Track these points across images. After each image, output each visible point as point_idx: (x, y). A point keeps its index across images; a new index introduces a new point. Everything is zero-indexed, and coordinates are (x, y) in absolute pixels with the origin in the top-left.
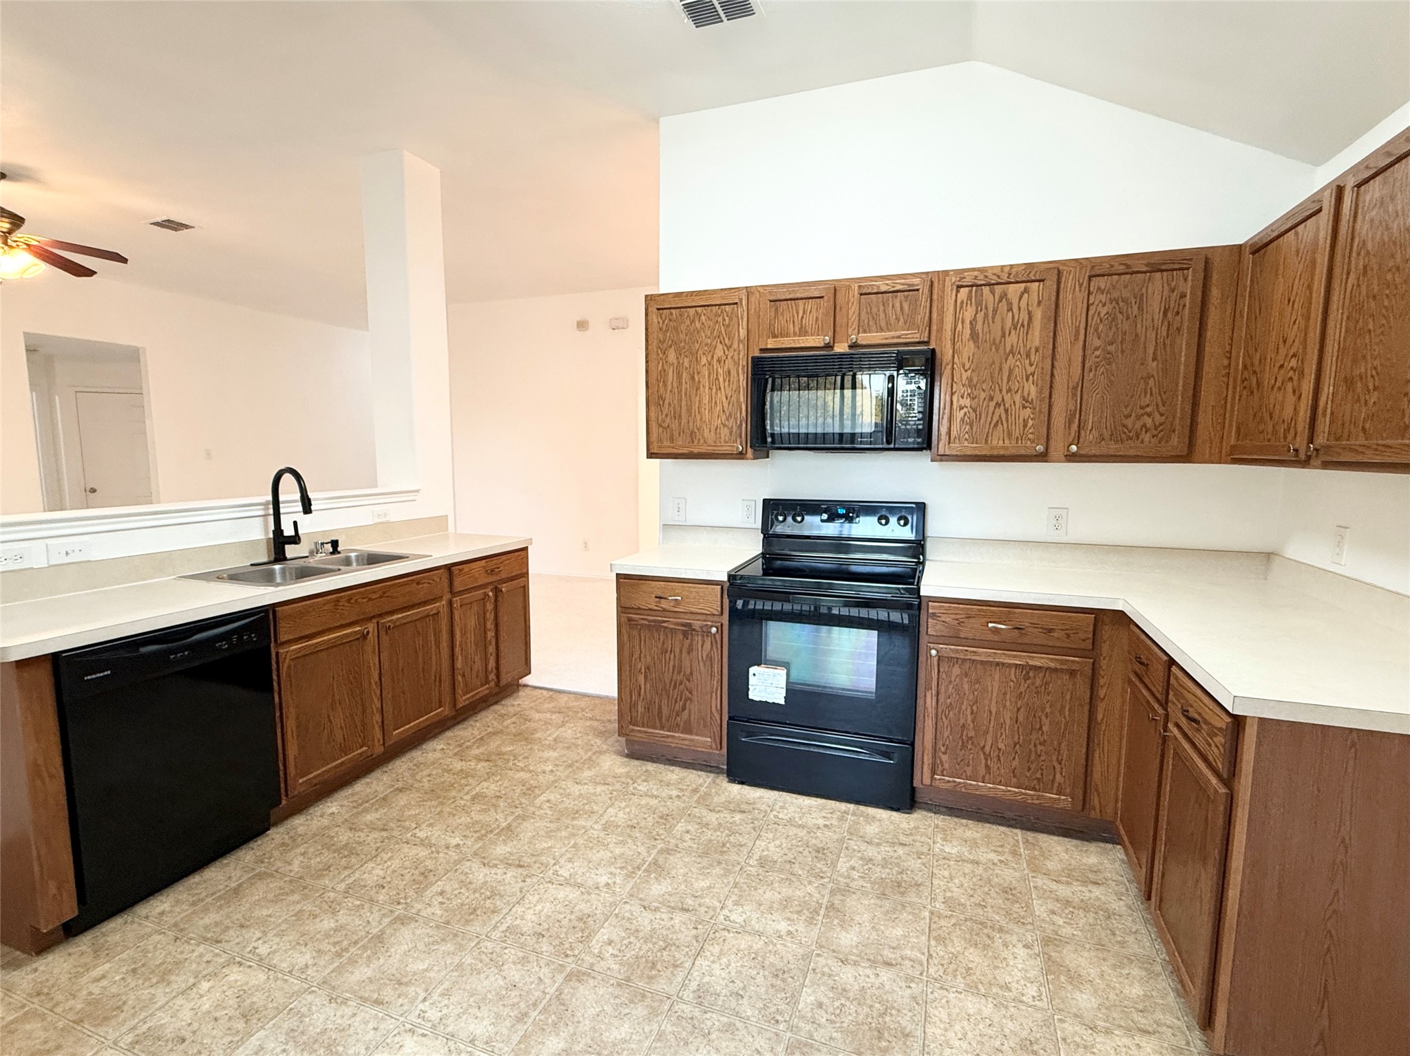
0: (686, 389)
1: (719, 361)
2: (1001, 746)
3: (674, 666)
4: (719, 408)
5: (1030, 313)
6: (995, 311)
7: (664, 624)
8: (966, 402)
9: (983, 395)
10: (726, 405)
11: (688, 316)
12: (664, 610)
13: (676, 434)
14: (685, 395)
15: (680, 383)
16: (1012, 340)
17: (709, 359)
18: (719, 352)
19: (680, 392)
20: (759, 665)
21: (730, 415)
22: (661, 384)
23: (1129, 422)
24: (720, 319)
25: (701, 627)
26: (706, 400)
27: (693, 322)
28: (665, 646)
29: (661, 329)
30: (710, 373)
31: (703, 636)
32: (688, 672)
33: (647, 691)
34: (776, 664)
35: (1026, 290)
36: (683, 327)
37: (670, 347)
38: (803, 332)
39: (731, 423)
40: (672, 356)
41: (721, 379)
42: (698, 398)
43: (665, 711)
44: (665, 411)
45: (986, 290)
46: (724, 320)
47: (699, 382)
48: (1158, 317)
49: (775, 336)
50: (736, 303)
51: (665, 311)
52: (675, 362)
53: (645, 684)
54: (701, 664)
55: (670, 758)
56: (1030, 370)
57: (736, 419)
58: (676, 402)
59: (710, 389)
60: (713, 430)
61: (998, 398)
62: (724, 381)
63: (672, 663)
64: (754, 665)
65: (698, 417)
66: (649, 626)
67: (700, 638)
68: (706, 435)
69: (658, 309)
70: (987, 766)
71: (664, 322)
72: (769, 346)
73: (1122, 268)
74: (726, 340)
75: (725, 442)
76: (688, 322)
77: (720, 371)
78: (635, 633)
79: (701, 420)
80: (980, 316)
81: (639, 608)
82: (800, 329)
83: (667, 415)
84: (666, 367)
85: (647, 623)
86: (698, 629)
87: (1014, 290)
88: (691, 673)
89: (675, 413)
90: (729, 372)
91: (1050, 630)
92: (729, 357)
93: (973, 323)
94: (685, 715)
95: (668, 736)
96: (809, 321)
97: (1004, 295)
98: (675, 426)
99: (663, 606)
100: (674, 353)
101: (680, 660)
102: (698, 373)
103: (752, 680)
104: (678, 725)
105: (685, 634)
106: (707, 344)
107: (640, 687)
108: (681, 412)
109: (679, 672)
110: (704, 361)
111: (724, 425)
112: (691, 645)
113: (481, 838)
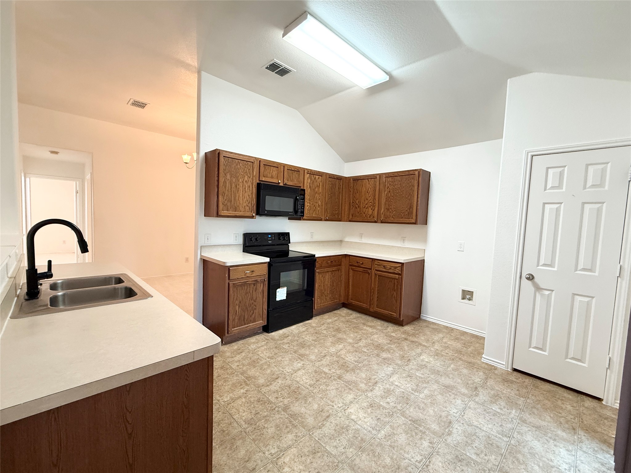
0: (234, 191)
1: (246, 182)
2: (328, 292)
3: (250, 298)
4: (246, 199)
5: (319, 184)
6: (314, 181)
7: (247, 283)
8: (308, 204)
9: (312, 203)
10: (248, 198)
11: (235, 162)
12: (248, 277)
13: (229, 208)
14: (233, 192)
15: (231, 188)
16: (316, 189)
17: (243, 180)
18: (246, 178)
19: (231, 191)
20: (279, 288)
21: (249, 202)
22: (224, 187)
23: (334, 212)
24: (247, 166)
25: (260, 280)
26: (241, 196)
27: (237, 165)
28: (247, 291)
29: (224, 165)
30: (242, 186)
31: (260, 284)
32: (255, 299)
33: (240, 312)
34: (283, 286)
35: (319, 178)
36: (233, 166)
37: (228, 172)
38: (272, 177)
39: (250, 205)
40: (228, 177)
41: (246, 188)
42: (238, 195)
43: (246, 317)
44: (225, 198)
45: (312, 175)
46: (248, 167)
47: (239, 188)
48: (338, 189)
49: (264, 177)
50: (253, 162)
51: (226, 158)
52: (230, 179)
53: (239, 309)
54: (260, 294)
55: (241, 337)
56: (320, 198)
57: (252, 204)
58: (230, 195)
59: (243, 191)
60: (243, 207)
61: (314, 205)
62: (248, 189)
63: (249, 297)
64: (277, 289)
65: (238, 202)
66: (242, 284)
67: (259, 284)
68: (241, 209)
69: (224, 156)
70: (326, 299)
71: (225, 162)
72: (263, 180)
73: (333, 177)
74: (249, 174)
75: (248, 212)
76: (235, 165)
77: (246, 185)
78: (235, 289)
79: (239, 202)
80: (311, 182)
81: (238, 278)
82: (272, 176)
83: (226, 200)
84: (226, 180)
85: (241, 283)
86: (259, 281)
87: (317, 177)
88: (256, 299)
89: (229, 199)
90: (249, 186)
91: (336, 261)
92: (250, 181)
93: (310, 183)
94: (253, 316)
95: (248, 326)
96: (274, 174)
97: (315, 178)
98: (229, 204)
99: (247, 275)
100: (229, 175)
101: (252, 295)
102: (238, 185)
103: (277, 294)
104: (251, 321)
105: (254, 285)
106: (242, 175)
107: (237, 311)
108: (231, 199)
109: (252, 300)
110: (241, 181)
111: (247, 206)
112: (256, 288)
113: (247, 385)
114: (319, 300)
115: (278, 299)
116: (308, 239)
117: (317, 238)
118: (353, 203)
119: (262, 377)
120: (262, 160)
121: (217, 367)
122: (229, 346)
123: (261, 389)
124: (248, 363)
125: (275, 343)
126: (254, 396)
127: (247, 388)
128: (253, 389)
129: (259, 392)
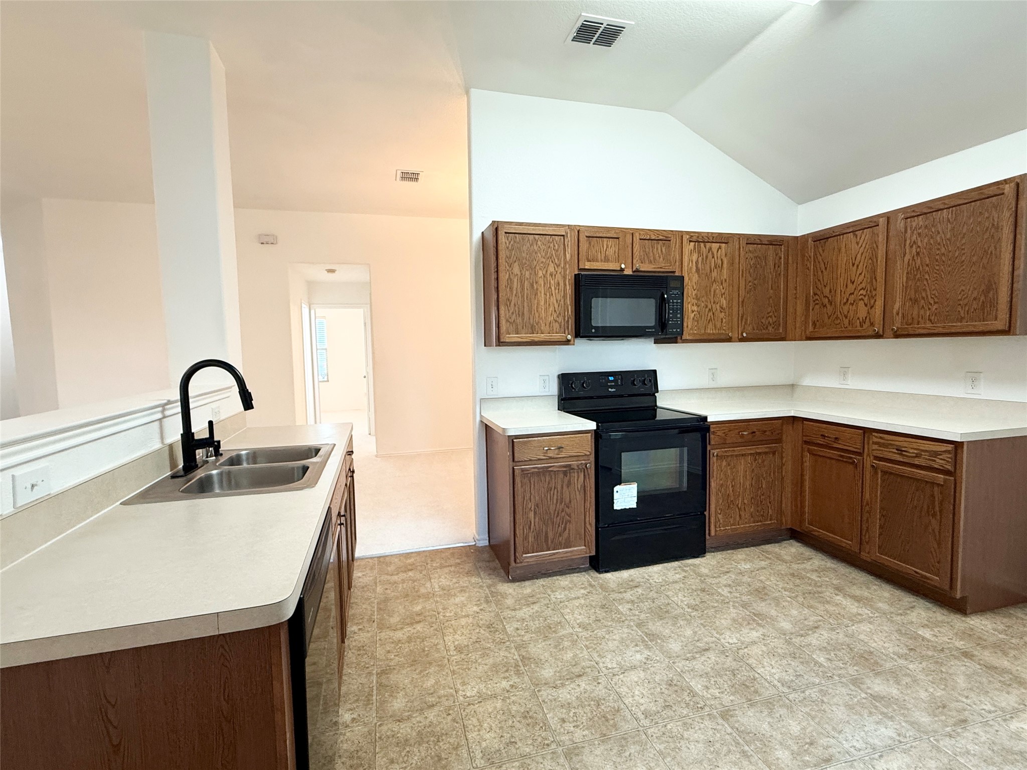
0: (527, 294)
1: (551, 275)
2: (746, 501)
3: (557, 500)
4: (552, 308)
5: (722, 260)
6: (707, 257)
7: (550, 469)
8: (695, 308)
9: (703, 304)
10: (556, 306)
11: (529, 240)
12: (551, 458)
13: (520, 327)
14: (527, 297)
15: (523, 289)
16: (714, 274)
17: (544, 272)
18: (551, 269)
19: (523, 296)
20: (620, 484)
21: (560, 314)
22: (508, 289)
23: (763, 321)
24: (552, 245)
25: (578, 466)
26: (542, 303)
27: (531, 245)
28: (550, 486)
29: (508, 248)
30: (545, 283)
31: (578, 472)
32: (568, 500)
33: (536, 524)
34: (629, 481)
35: (720, 248)
36: (525, 248)
37: (515, 261)
38: (606, 260)
39: (560, 319)
40: (516, 269)
41: (553, 288)
42: (536, 301)
43: (550, 535)
44: (512, 309)
45: (702, 245)
46: (555, 246)
47: (537, 289)
48: (772, 267)
49: (589, 261)
50: (563, 236)
51: (511, 235)
52: (519, 273)
53: (535, 518)
54: (577, 493)
55: (543, 572)
56: (723, 291)
57: (564, 317)
58: (519, 303)
59: (545, 294)
60: (548, 325)
61: (710, 307)
62: (555, 289)
63: (555, 497)
64: (614, 487)
65: (537, 315)
66: (539, 472)
67: (576, 474)
68: (542, 328)
69: (506, 233)
71: (510, 242)
72: (586, 267)
73: (758, 241)
74: (556, 260)
75: (556, 333)
76: (528, 245)
77: (552, 282)
78: (526, 480)
79: (539, 317)
80: (700, 259)
81: (530, 460)
82: (605, 257)
83: (513, 313)
84: (511, 277)
85: (536, 470)
86: (576, 468)
87: (715, 246)
88: (570, 502)
89: (519, 311)
90: (558, 283)
91: (765, 431)
92: (558, 272)
93: (697, 262)
94: (566, 534)
95: (554, 554)
96: (611, 252)
97: (710, 249)
98: (519, 320)
99: (549, 455)
100: (518, 267)
101: (562, 493)
102: (536, 283)
103: (616, 496)
104: (560, 543)
105: (565, 473)
106: (542, 262)
107: (531, 522)
108: (523, 311)
109: (561, 503)
110: (540, 274)
111: (556, 321)
112: (569, 481)
113: (518, 673)
114: (720, 516)
115: (618, 506)
116: (704, 381)
117: (725, 379)
118: (815, 294)
119: (551, 666)
120: (582, 229)
121: (481, 622)
122: (518, 586)
123: (539, 691)
124: (538, 628)
125: (605, 598)
126: (520, 701)
127: (515, 679)
128: (525, 685)
129: (534, 695)
